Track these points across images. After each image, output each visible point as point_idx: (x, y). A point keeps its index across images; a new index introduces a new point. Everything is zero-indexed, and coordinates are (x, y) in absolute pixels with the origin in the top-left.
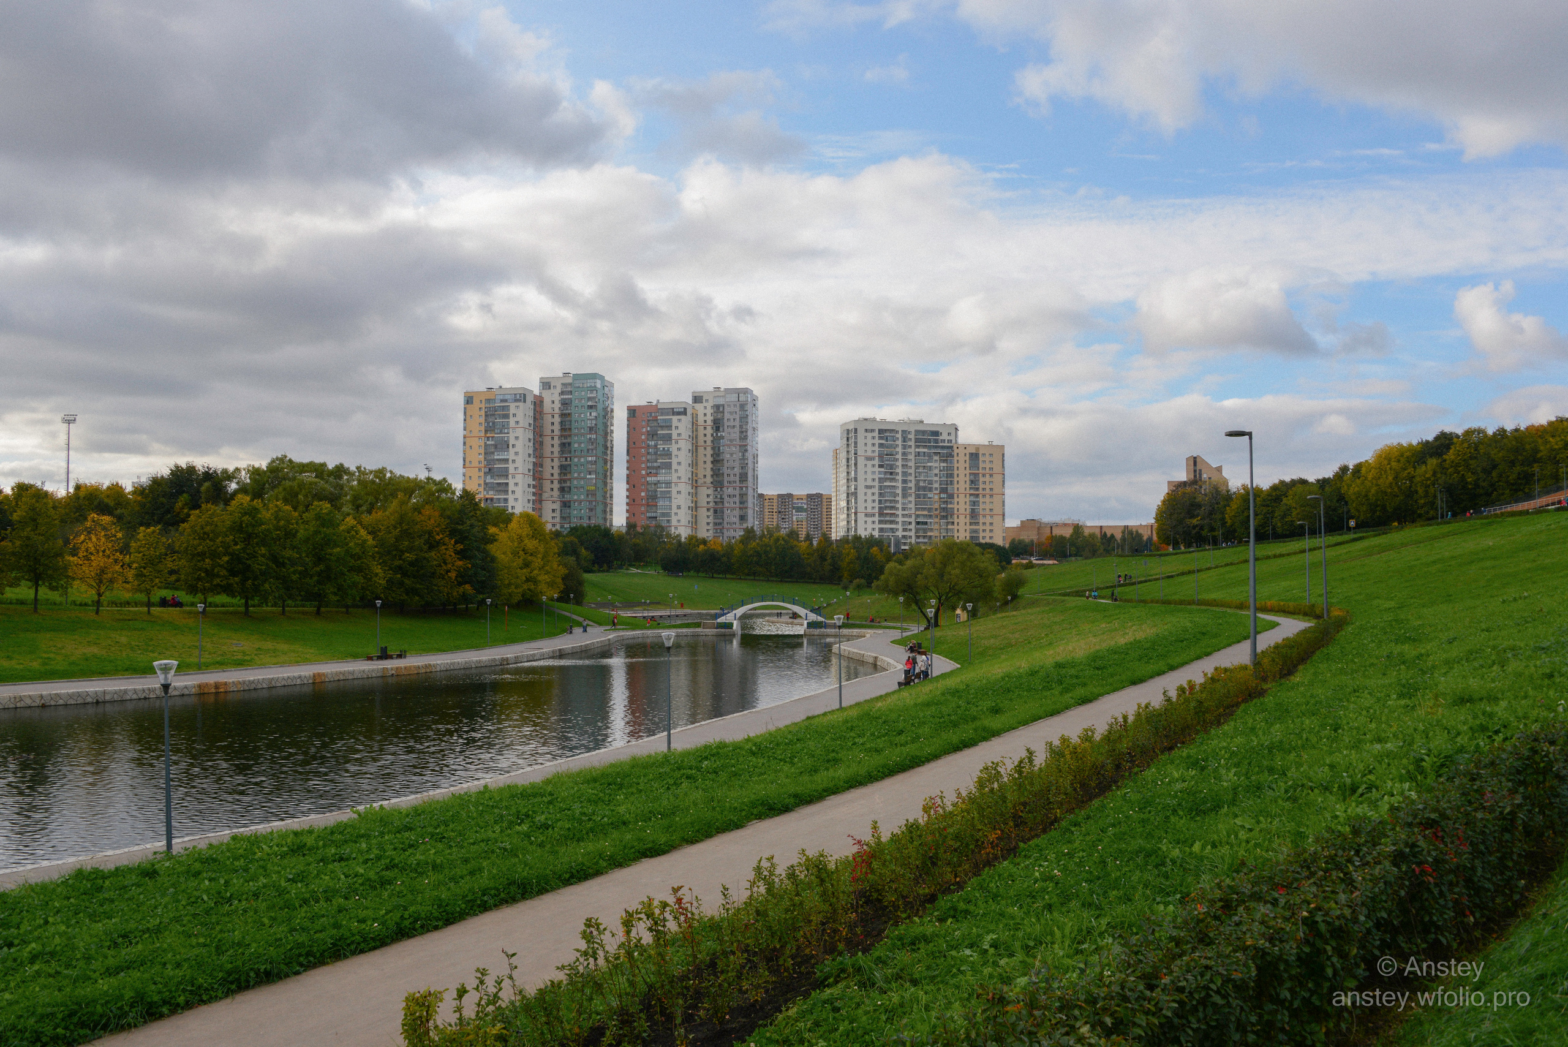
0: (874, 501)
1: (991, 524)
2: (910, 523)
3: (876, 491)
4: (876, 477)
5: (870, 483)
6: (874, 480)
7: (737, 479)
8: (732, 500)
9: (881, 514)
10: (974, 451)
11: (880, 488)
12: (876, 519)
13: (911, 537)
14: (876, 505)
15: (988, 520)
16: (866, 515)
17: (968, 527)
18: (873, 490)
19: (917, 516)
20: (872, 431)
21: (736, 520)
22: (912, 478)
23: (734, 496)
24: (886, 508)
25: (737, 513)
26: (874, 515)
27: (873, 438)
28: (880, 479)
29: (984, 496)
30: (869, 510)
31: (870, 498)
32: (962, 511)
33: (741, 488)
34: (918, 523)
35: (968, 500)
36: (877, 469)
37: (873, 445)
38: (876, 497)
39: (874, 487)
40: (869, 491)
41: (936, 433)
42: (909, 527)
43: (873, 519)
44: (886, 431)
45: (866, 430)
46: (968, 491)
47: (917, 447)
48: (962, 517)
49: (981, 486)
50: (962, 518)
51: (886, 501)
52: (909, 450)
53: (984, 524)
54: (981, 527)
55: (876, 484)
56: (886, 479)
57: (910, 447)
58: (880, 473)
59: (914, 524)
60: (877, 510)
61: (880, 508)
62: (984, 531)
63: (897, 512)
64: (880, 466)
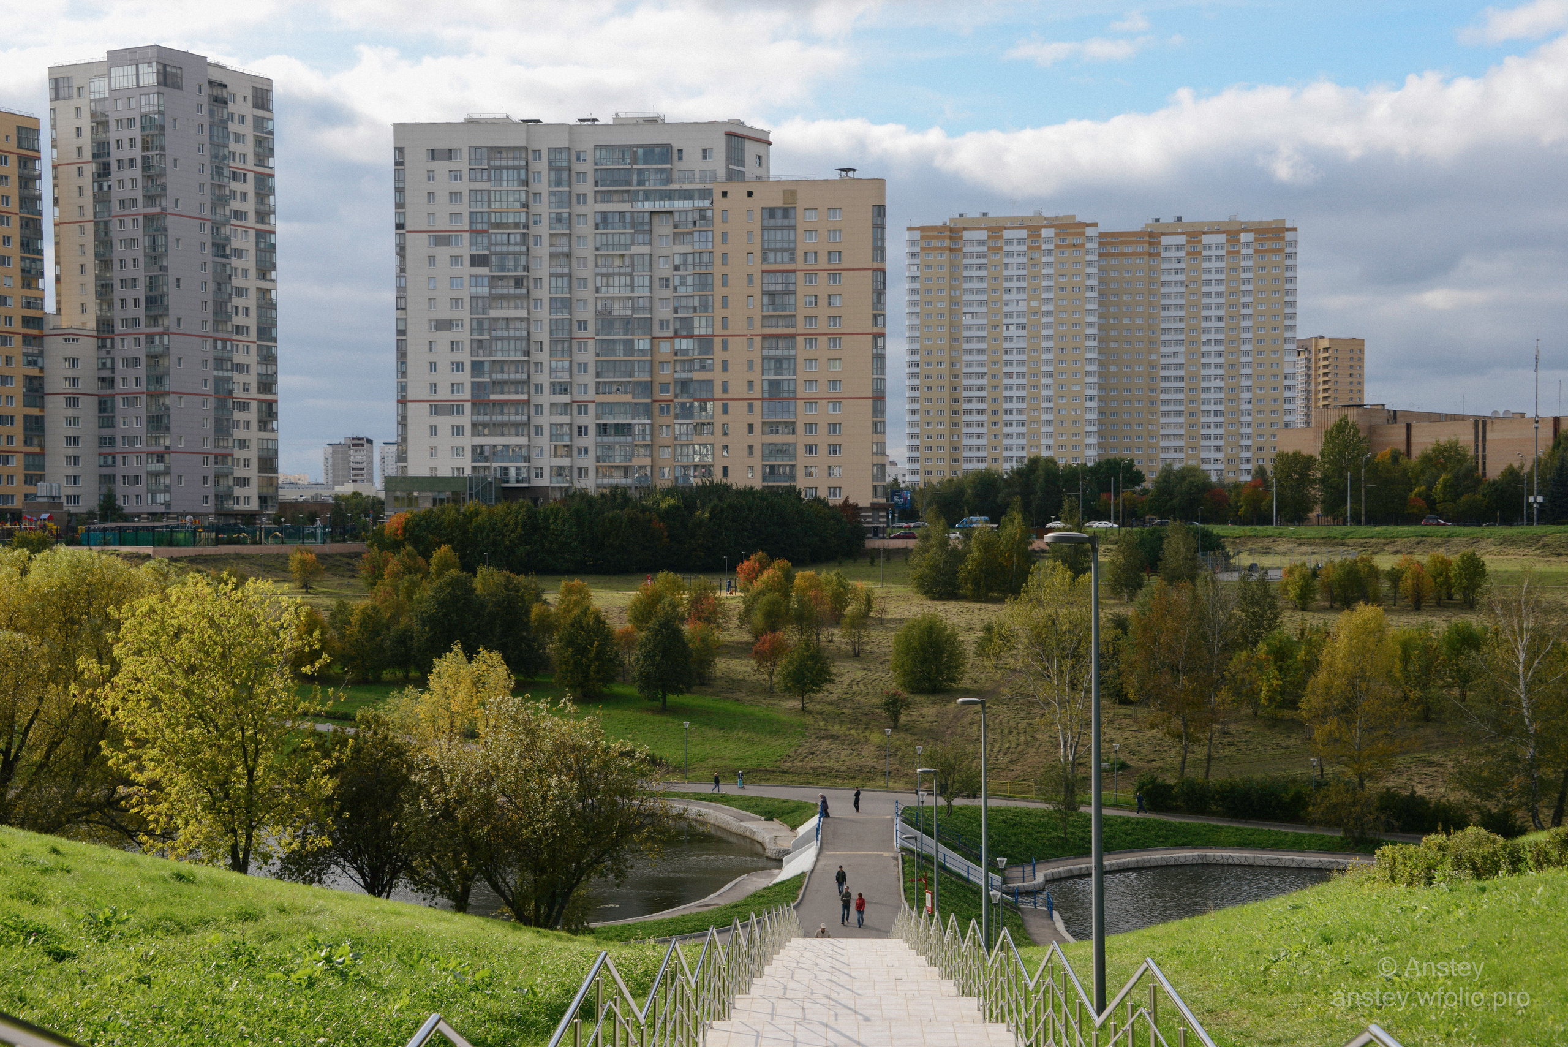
0: (458, 367)
1: (834, 427)
2: (582, 431)
3: (464, 334)
4: (465, 294)
5: (444, 312)
6: (457, 302)
7: (141, 312)
8: (132, 373)
9: (479, 404)
10: (778, 202)
11: (479, 325)
12: (465, 419)
13: (582, 472)
14: (466, 378)
15: (825, 413)
16: (436, 409)
17: (758, 439)
18: (456, 334)
19: (605, 408)
20: (449, 154)
21: (140, 428)
22: (588, 294)
23: (136, 361)
24: (500, 385)
25: (141, 408)
26: (455, 409)
27: (456, 176)
28: (474, 298)
29: (811, 339)
30: (444, 394)
31: (444, 357)
32: (738, 389)
33: (150, 338)
34: (603, 429)
35: (757, 354)
36: (466, 270)
37: (455, 196)
38: (465, 356)
39: (459, 324)
40: (444, 338)
41: (664, 153)
42: (582, 441)
43: (456, 420)
44: (499, 150)
45: (434, 154)
46: (757, 329)
47: (604, 196)
48: (738, 409)
49: (802, 311)
50: (739, 413)
51: (501, 365)
52: (579, 209)
53: (811, 427)
54: (801, 439)
55: (465, 314)
56: (495, 299)
57: (582, 197)
58: (475, 279)
59: (592, 431)
60: (467, 394)
61: (477, 387)
62: (811, 449)
63: (537, 399)
64: (478, 261)
